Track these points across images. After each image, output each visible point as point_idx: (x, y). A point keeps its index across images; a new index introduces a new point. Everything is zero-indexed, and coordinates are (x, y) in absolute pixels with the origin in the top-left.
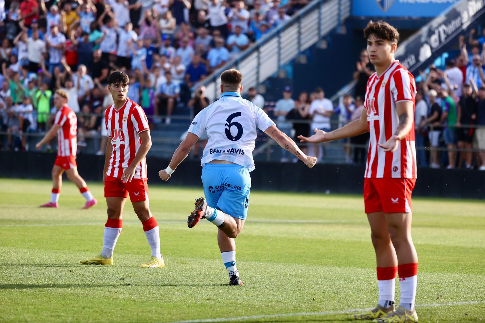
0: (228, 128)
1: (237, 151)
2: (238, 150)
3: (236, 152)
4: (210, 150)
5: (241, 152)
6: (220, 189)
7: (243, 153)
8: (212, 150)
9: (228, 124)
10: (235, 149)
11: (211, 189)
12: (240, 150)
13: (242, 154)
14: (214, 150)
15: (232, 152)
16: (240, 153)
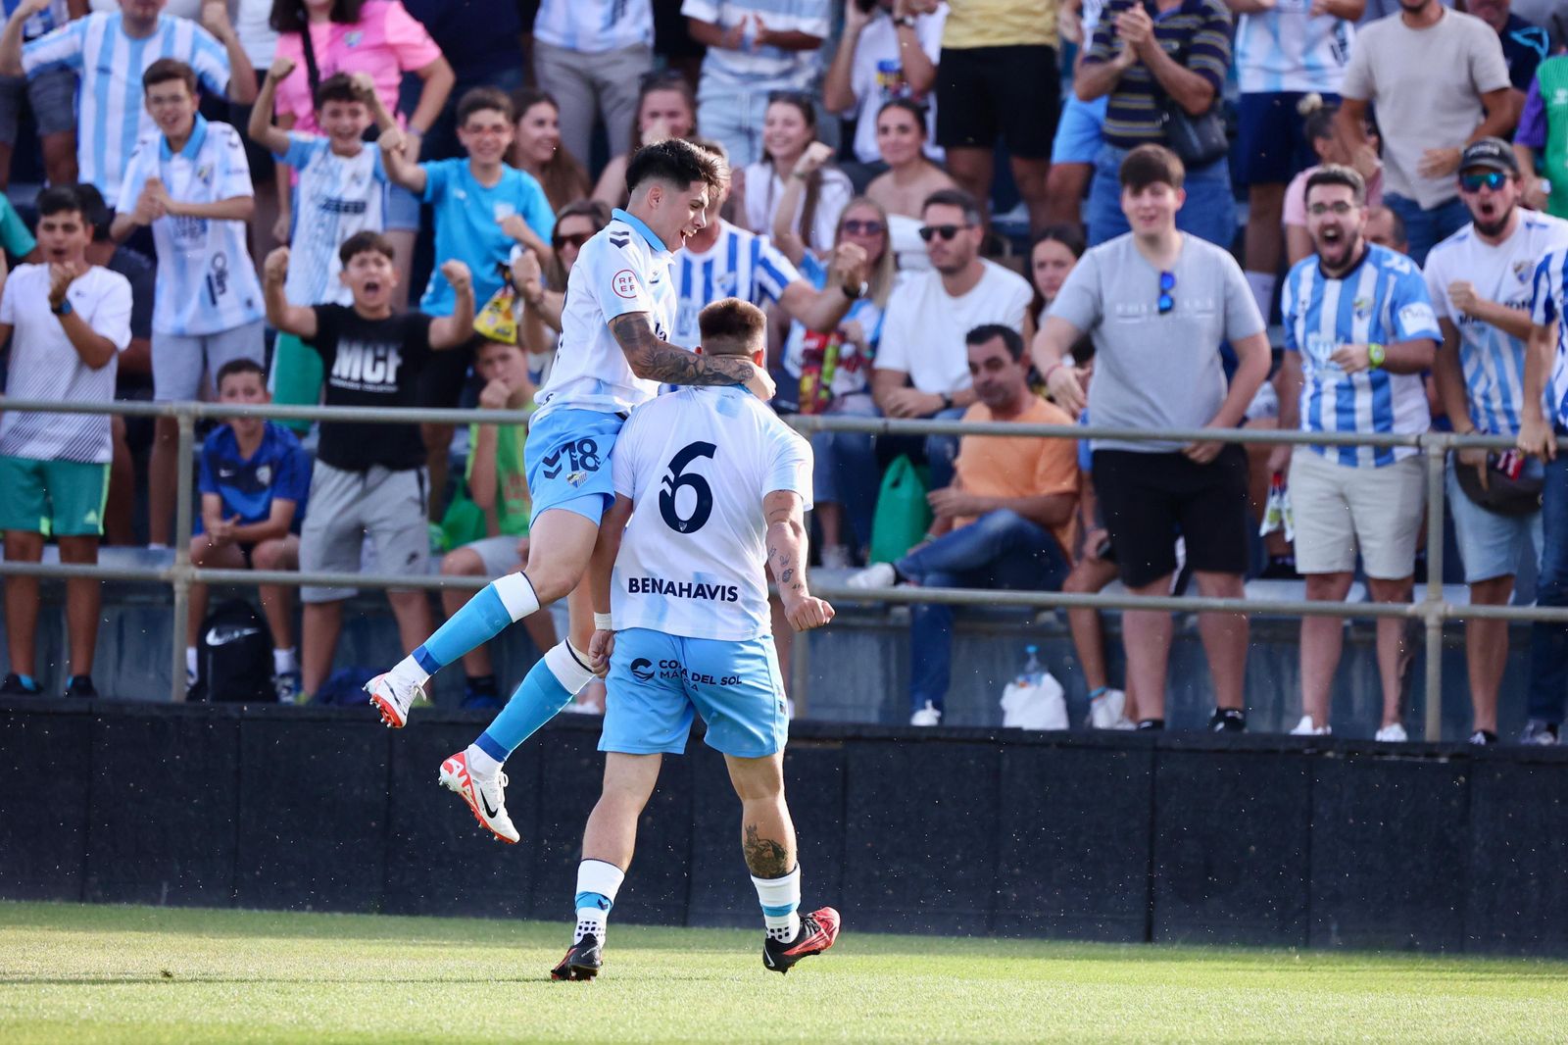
0: (669, 491)
1: (713, 591)
2: (718, 587)
3: (713, 596)
4: (631, 580)
5: (727, 595)
6: (671, 671)
7: (732, 597)
8: (636, 581)
9: (672, 477)
10: (708, 586)
11: (641, 668)
12: (724, 588)
13: (729, 599)
14: (644, 580)
15: (700, 595)
16: (723, 598)
